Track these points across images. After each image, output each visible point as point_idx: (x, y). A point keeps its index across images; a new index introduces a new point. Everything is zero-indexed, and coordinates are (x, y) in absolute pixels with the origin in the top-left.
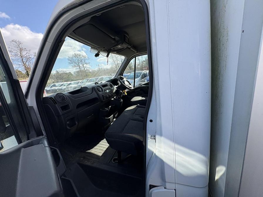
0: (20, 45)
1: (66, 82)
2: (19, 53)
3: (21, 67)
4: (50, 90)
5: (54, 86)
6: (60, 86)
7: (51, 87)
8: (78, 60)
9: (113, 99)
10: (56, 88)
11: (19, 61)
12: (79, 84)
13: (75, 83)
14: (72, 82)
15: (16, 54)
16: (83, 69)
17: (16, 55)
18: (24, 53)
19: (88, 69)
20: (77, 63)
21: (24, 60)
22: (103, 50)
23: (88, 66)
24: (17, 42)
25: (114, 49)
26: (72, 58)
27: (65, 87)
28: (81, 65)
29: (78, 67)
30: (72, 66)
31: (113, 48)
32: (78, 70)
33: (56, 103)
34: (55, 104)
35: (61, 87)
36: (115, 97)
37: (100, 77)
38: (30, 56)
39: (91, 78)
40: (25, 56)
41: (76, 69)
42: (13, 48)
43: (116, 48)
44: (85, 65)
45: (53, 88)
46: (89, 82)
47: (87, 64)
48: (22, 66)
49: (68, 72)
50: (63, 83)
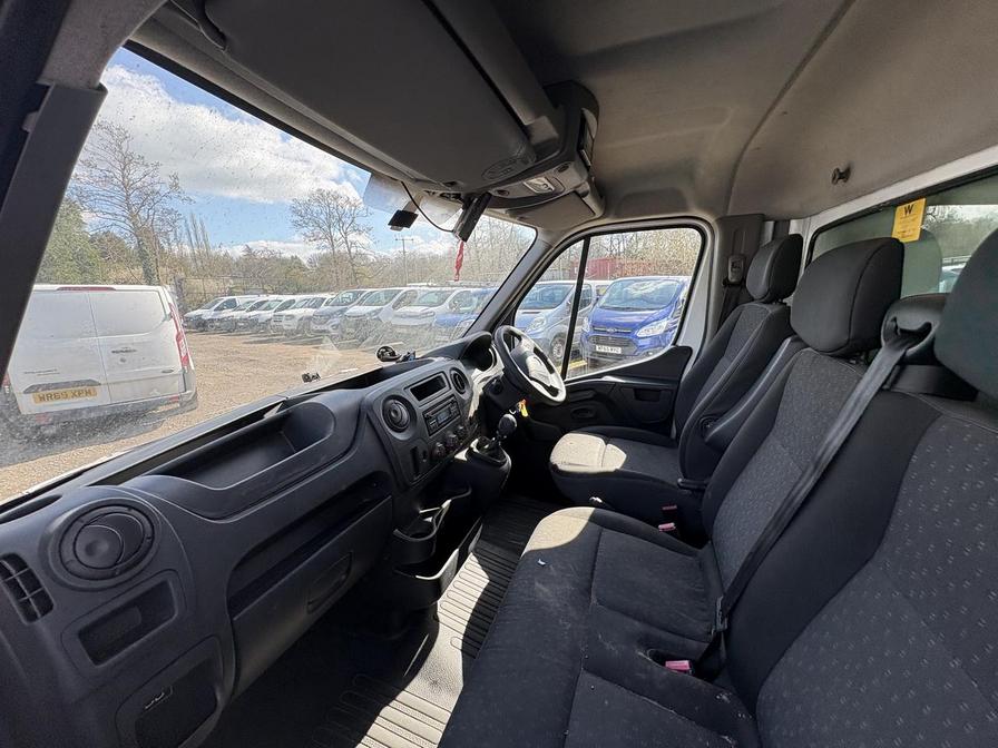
0: (124, 144)
1: (275, 297)
2: (118, 173)
3: (118, 223)
4: (212, 320)
5: (232, 305)
6: (252, 309)
7: (218, 309)
8: (330, 215)
9: (462, 456)
10: (237, 314)
11: (115, 201)
12: (323, 308)
13: (307, 304)
14: (297, 298)
15: (106, 176)
16: (343, 249)
17: (107, 179)
18: (135, 174)
19: (364, 251)
20: (325, 227)
21: (133, 200)
22: (442, 195)
23: (362, 239)
24: (116, 132)
25: (501, 192)
26: (307, 205)
27: (269, 314)
28: (337, 235)
29: (326, 243)
30: (305, 234)
31: (502, 188)
32: (325, 251)
33: (47, 607)
34: (32, 617)
35: (255, 312)
36: (473, 444)
37: (405, 289)
38: (157, 188)
39: (370, 290)
40: (139, 184)
41: (318, 249)
42: (99, 151)
43: (515, 190)
44: (351, 237)
45: (227, 313)
46: (359, 304)
47: (360, 232)
48: (123, 219)
49: (287, 255)
50: (263, 298)
